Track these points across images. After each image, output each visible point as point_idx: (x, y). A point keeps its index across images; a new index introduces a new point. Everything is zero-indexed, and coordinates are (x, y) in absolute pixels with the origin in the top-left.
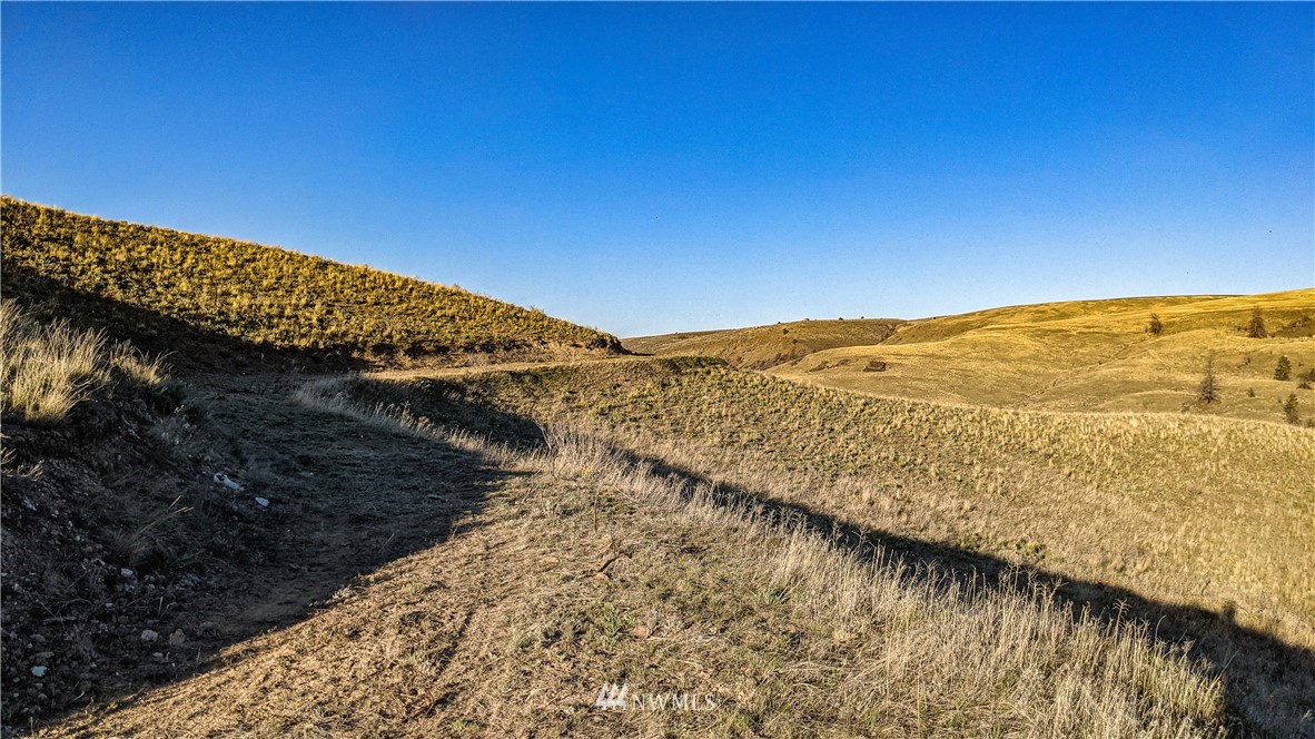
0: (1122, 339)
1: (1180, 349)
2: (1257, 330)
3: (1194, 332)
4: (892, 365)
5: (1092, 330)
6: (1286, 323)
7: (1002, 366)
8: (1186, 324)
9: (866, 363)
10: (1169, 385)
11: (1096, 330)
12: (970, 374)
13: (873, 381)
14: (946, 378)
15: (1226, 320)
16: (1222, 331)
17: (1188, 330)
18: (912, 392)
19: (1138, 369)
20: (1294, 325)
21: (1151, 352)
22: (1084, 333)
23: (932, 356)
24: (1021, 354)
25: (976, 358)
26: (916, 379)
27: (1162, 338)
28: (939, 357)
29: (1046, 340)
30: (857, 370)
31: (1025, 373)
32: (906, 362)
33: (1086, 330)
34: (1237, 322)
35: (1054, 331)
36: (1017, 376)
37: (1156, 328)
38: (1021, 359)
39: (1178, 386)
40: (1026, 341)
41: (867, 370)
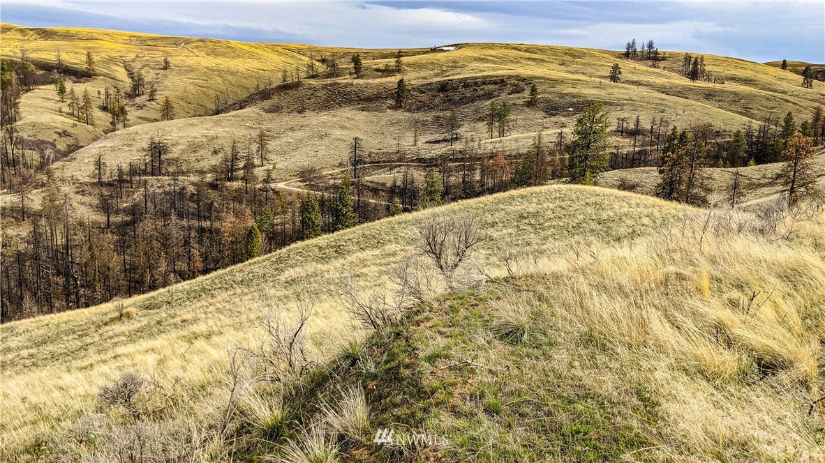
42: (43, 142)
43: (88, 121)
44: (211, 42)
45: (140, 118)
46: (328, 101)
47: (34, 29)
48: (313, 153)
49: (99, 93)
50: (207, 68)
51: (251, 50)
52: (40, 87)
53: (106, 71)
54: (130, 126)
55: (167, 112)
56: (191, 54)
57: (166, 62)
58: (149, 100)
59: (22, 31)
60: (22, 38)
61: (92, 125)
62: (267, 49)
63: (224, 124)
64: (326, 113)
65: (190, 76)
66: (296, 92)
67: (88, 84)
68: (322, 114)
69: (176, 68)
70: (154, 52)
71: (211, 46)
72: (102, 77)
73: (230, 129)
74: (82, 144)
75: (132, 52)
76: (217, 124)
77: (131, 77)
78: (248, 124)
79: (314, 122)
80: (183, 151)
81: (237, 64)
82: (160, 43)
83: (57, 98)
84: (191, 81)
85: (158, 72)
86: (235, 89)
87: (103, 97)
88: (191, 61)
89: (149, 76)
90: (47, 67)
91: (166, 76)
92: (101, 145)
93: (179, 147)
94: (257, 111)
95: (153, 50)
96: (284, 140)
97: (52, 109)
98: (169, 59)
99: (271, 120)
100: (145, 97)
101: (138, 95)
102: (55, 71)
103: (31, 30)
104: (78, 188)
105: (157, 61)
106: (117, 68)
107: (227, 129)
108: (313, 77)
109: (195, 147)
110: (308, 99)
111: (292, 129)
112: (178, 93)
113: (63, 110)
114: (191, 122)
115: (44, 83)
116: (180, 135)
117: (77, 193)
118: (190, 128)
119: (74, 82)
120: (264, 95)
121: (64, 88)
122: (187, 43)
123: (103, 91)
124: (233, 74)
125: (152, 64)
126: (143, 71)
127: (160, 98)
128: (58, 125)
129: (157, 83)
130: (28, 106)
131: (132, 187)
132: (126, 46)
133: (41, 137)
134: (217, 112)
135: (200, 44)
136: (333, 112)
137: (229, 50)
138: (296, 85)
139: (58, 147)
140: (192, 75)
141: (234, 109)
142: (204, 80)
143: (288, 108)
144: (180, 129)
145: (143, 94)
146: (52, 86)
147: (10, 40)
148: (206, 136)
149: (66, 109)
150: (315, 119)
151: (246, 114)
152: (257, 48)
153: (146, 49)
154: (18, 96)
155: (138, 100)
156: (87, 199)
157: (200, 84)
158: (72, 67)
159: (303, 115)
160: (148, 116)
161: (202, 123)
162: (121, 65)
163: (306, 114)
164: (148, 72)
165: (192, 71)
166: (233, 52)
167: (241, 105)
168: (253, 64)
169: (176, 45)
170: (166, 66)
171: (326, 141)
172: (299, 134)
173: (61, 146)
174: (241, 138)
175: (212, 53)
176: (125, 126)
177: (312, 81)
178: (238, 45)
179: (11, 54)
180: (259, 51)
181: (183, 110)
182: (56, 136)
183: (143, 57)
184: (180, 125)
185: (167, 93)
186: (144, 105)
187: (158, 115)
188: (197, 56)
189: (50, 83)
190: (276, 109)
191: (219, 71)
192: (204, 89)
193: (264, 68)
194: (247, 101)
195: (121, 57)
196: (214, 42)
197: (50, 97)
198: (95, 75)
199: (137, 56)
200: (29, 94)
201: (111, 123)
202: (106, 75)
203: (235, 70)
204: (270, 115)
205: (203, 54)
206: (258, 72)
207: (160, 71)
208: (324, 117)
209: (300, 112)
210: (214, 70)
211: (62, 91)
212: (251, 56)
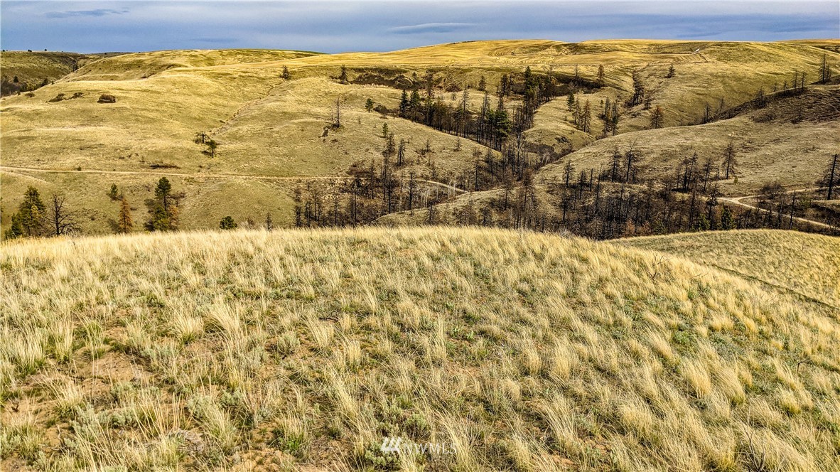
0: (268, 81)
1: (306, 90)
2: (343, 78)
3: (309, 79)
4: (119, 98)
5: (247, 74)
6: (357, 75)
7: (199, 99)
8: (303, 73)
9: (98, 97)
10: (310, 115)
11: (250, 74)
12: (179, 105)
13: (109, 111)
14: (164, 108)
15: (324, 72)
16: (324, 78)
17: (304, 77)
18: (143, 120)
19: (287, 103)
20: (360, 77)
21: (290, 91)
22: (243, 77)
23: (145, 91)
24: (208, 90)
25: (179, 93)
26: (143, 110)
27: (291, 82)
28: (153, 92)
29: (220, 80)
30: (92, 101)
31: (215, 104)
32: (128, 95)
33: (244, 75)
34: (331, 73)
35: (223, 74)
36: (213, 107)
37: (286, 75)
38: (209, 94)
39: (316, 116)
40: (209, 82)
41: (100, 102)
42: (545, 146)
43: (585, 128)
44: (728, 45)
45: (631, 126)
46: (832, 110)
47: (568, 45)
48: (789, 168)
49: (602, 102)
50: (712, 75)
51: (771, 51)
52: (557, 98)
53: (614, 81)
54: (618, 133)
55: (657, 121)
56: (702, 60)
57: (672, 70)
58: (644, 109)
59: (558, 47)
60: (557, 53)
61: (588, 132)
62: (792, 49)
63: (705, 134)
64: (824, 124)
65: (692, 84)
66: (796, 100)
67: (595, 94)
68: (821, 124)
69: (680, 76)
70: (665, 60)
71: (726, 49)
72: (609, 87)
73: (709, 139)
74: (574, 149)
75: (646, 61)
76: (697, 133)
77: (636, 87)
78: (730, 135)
79: (805, 134)
80: (655, 159)
81: (747, 68)
82: (676, 50)
83: (567, 108)
84: (691, 88)
85: (661, 80)
86: (736, 96)
87: (604, 105)
88: (697, 69)
89: (651, 85)
90: (565, 79)
91: (667, 84)
92: (587, 151)
93: (652, 156)
94: (746, 120)
95: (666, 58)
96: (761, 152)
97: (560, 118)
98: (675, 67)
99: (758, 130)
100: (642, 106)
101: (637, 104)
102: (572, 83)
103: (565, 45)
104: (550, 187)
105: (664, 70)
106: (626, 78)
107: (706, 139)
108: (822, 82)
109: (667, 156)
110: (808, 108)
111: (777, 141)
112: (674, 102)
113: (568, 118)
114: (673, 131)
115: (560, 95)
116: (657, 144)
117: (548, 192)
118: (670, 138)
119: (585, 93)
120: (760, 102)
121: (573, 99)
122: (703, 49)
123: (604, 100)
124: (738, 79)
125: (658, 73)
126: (648, 80)
127: (653, 106)
128: (559, 132)
129: (658, 91)
130: (543, 115)
131: (591, 191)
132: (643, 55)
133: (544, 142)
134: (705, 121)
135: (716, 48)
136: (833, 123)
137: (745, 53)
138: (799, 92)
139: (555, 151)
140: (694, 83)
141: (722, 119)
142: (704, 87)
143: (782, 117)
144: (659, 138)
145: (641, 103)
146: (565, 98)
147: (546, 56)
148: (681, 146)
149: (570, 118)
150: (808, 130)
151: (732, 124)
152: (780, 48)
153: (660, 58)
154: (537, 106)
155: (635, 109)
156: (554, 198)
157: (700, 92)
158: (586, 79)
159: (797, 125)
160: (639, 125)
161: (683, 132)
162: (631, 74)
163: (802, 124)
164: (653, 81)
165: (695, 78)
166: (749, 54)
167: (731, 114)
168: (766, 68)
169: (691, 50)
170: (671, 74)
171: (811, 156)
172: (782, 147)
173: (558, 150)
174: (717, 149)
175: (726, 58)
176: (614, 134)
177: (821, 88)
178: (758, 47)
179: (542, 69)
180: (781, 52)
181: (674, 118)
182: (555, 142)
183: (652, 66)
184: (661, 134)
185: (662, 102)
186: (639, 114)
187: (647, 123)
188: (707, 62)
189: (566, 94)
190: (769, 118)
191: (724, 77)
192: (701, 97)
193: (778, 72)
194: (738, 110)
195: (633, 67)
196: (733, 46)
197: (562, 107)
198: (604, 86)
199: (648, 65)
200: (547, 104)
201: (603, 131)
202: (613, 86)
203: (742, 75)
204: (759, 125)
205: (714, 59)
206: (768, 77)
207: (664, 80)
208: (821, 128)
209: (794, 122)
210: (718, 77)
211: (571, 101)
212: (768, 58)
